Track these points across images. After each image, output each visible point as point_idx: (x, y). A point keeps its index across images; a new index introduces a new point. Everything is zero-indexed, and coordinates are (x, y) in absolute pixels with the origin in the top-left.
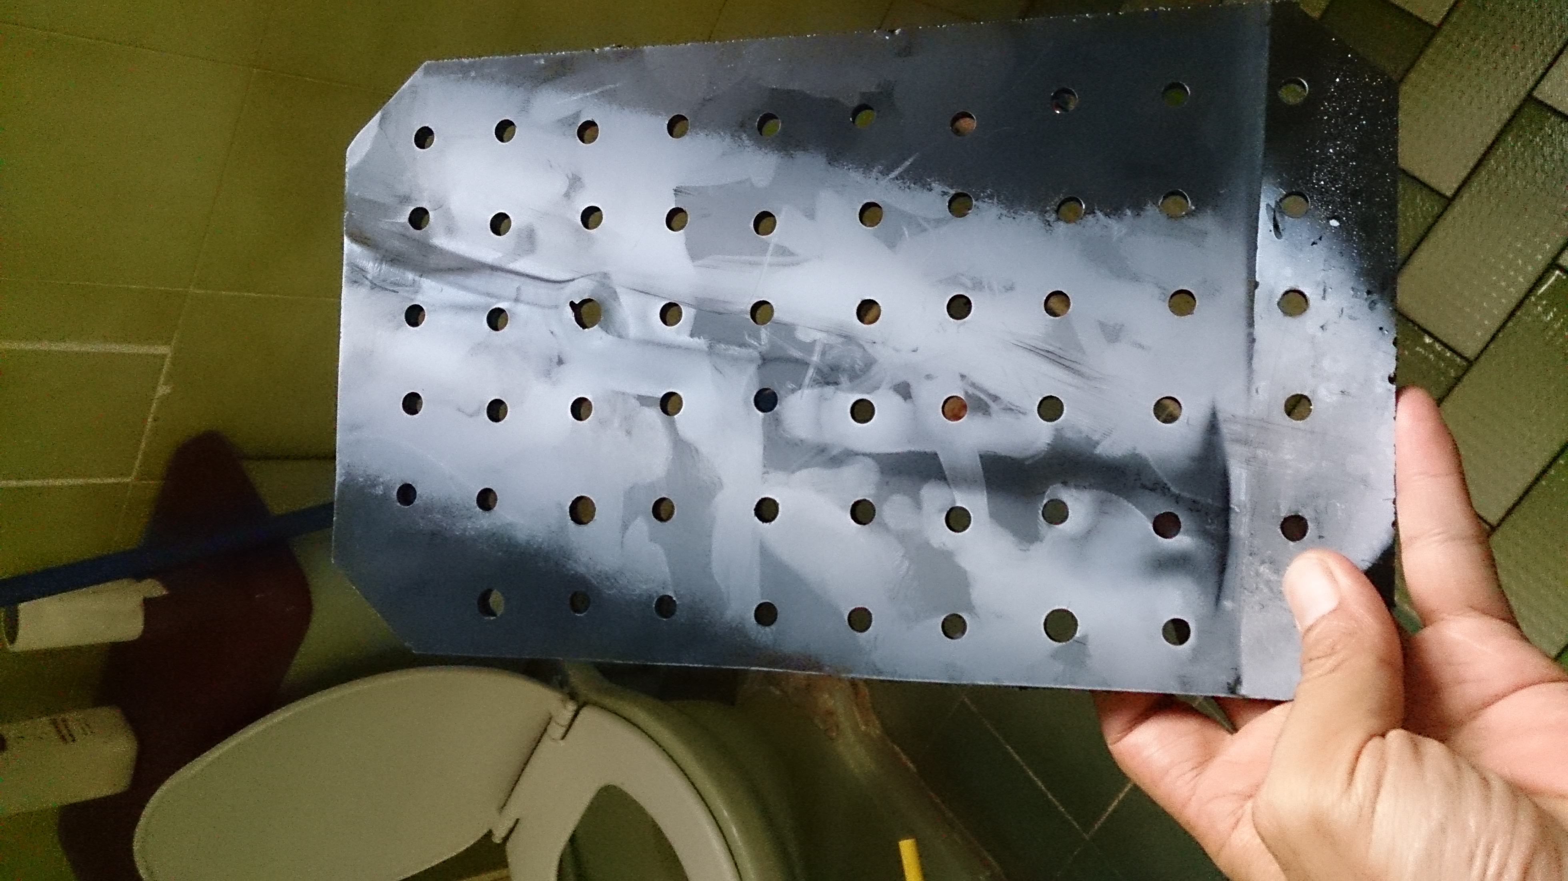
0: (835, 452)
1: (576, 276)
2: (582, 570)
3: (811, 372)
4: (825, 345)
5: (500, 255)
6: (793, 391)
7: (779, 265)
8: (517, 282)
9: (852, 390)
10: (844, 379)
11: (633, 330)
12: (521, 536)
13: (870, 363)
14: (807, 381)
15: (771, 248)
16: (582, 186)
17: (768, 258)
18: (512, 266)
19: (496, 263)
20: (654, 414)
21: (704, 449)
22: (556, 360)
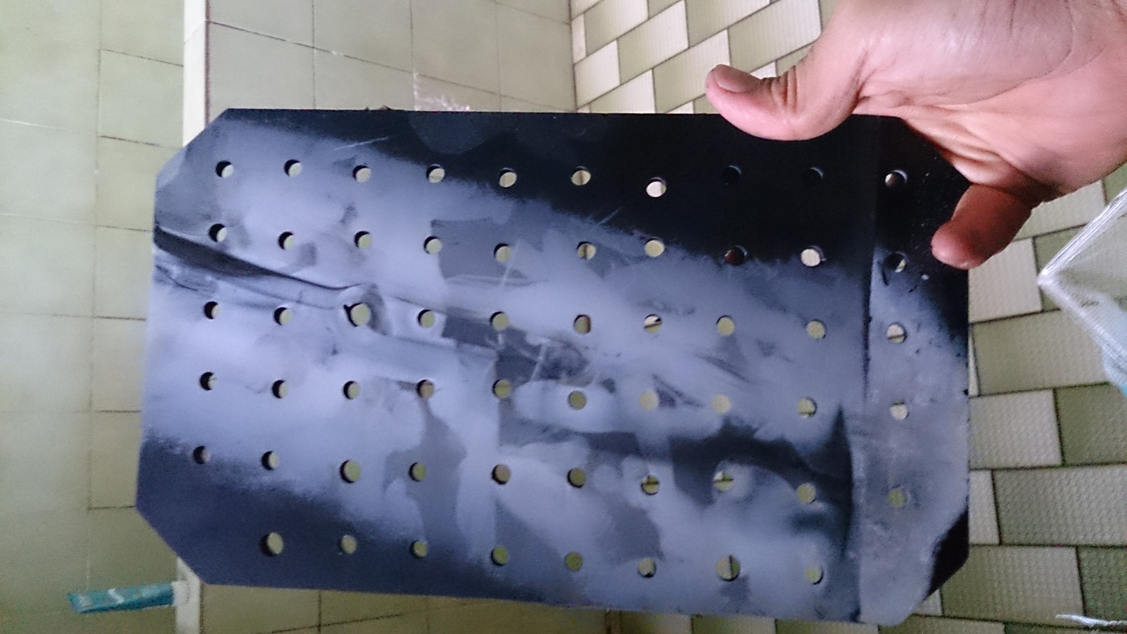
0: (556, 430)
1: (348, 285)
2: (348, 518)
3: (537, 369)
4: (549, 348)
5: (286, 265)
6: (524, 382)
7: (514, 285)
8: (299, 287)
9: (569, 383)
10: (563, 375)
11: (396, 330)
12: (298, 490)
13: (583, 363)
14: (534, 375)
15: (507, 272)
16: (356, 215)
17: (505, 279)
18: (295, 275)
19: (282, 271)
20: (411, 396)
21: (453, 425)
22: (331, 351)
